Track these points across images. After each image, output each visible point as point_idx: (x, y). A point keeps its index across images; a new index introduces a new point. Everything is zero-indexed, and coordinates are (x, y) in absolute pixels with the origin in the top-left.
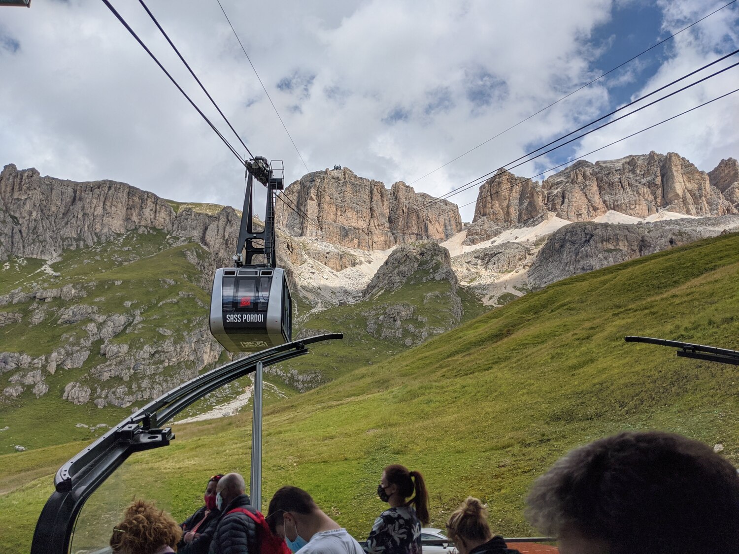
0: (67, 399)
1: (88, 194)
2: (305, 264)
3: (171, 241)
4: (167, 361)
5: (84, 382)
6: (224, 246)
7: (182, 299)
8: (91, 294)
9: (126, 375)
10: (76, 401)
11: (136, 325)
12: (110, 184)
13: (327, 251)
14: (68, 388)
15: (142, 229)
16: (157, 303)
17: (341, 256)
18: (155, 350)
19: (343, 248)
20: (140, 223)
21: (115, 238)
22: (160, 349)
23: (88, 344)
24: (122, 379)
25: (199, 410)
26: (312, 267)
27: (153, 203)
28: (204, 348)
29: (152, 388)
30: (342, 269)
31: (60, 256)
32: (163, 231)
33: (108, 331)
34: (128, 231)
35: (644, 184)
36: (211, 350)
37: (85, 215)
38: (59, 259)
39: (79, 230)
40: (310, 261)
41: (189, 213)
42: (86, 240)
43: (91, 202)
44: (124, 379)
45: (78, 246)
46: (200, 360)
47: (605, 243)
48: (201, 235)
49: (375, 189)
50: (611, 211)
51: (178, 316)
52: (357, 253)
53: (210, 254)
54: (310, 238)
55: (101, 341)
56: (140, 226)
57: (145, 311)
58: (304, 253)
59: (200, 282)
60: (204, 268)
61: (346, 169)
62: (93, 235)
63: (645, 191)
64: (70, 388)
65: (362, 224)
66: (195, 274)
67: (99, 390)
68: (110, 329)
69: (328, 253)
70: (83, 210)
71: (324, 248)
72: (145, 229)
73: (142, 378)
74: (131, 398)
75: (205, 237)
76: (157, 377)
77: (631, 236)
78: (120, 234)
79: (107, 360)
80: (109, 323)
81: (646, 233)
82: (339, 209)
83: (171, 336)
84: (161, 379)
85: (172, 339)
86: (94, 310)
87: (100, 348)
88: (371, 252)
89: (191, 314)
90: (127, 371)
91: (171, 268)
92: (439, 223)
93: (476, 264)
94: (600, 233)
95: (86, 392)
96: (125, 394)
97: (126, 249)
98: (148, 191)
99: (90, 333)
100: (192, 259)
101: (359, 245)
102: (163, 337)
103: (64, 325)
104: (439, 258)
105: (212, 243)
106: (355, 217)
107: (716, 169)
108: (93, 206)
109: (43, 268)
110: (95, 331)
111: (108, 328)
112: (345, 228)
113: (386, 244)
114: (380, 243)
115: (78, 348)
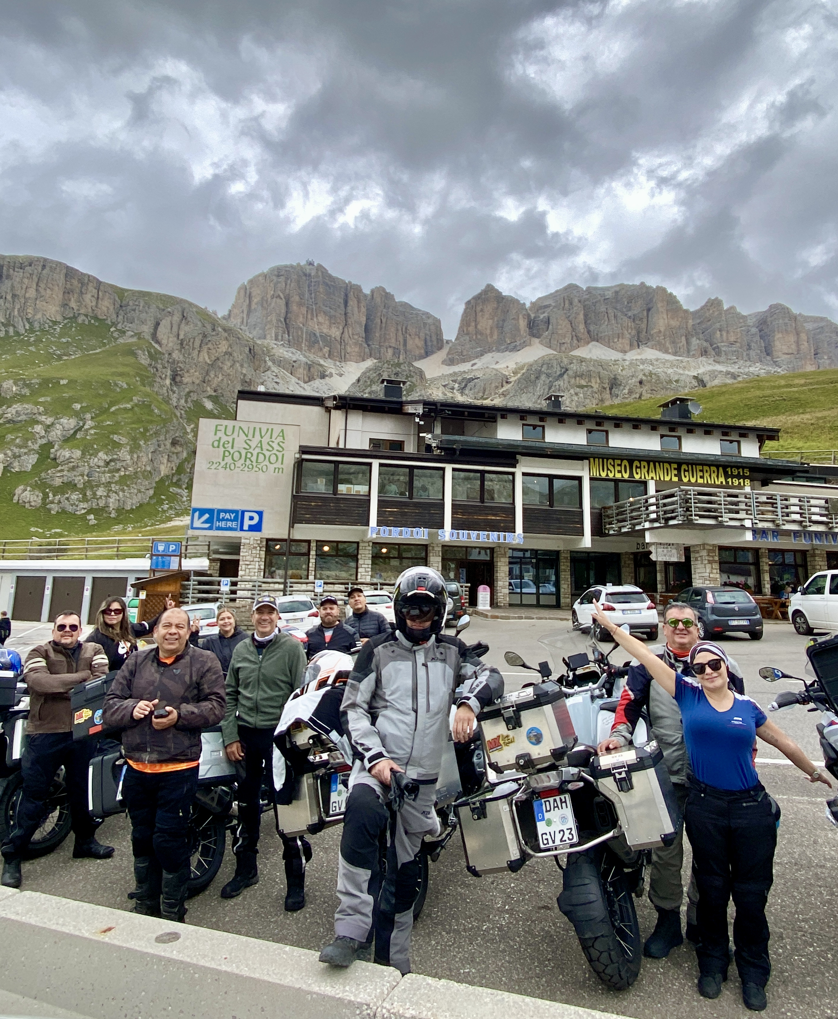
0: (18, 502)
1: (18, 272)
2: (269, 373)
3: (116, 335)
4: (123, 469)
5: (35, 487)
6: (179, 347)
7: (136, 405)
8: (34, 393)
9: (80, 481)
10: (27, 505)
11: (87, 430)
12: (45, 263)
13: (294, 359)
14: (18, 490)
15: (82, 317)
16: (110, 407)
17: (309, 367)
18: (111, 458)
19: (312, 356)
20: (78, 310)
21: (50, 327)
22: (115, 457)
23: (36, 447)
24: (75, 485)
25: (157, 521)
26: (276, 376)
27: (95, 288)
28: (161, 459)
29: (108, 496)
30: (310, 381)
32: (106, 322)
33: (56, 433)
34: (65, 318)
35: (630, 317)
36: (168, 460)
37: (14, 296)
39: (8, 313)
40: (275, 369)
41: (137, 303)
42: (16, 325)
43: (22, 282)
44: (78, 486)
46: (156, 470)
47: (578, 379)
48: (152, 331)
49: (352, 293)
50: (594, 343)
51: (133, 423)
52: (329, 365)
53: (164, 354)
54: (275, 342)
55: (50, 445)
56: (79, 314)
57: (97, 416)
58: (267, 359)
59: (153, 386)
60: (157, 370)
61: (320, 266)
62: (25, 320)
63: (629, 324)
64: (20, 492)
65: (335, 332)
66: (148, 377)
67: (51, 495)
68: (59, 433)
69: (295, 362)
70: (12, 290)
71: (290, 355)
72: (85, 318)
73: (98, 486)
74: (85, 505)
75: (156, 333)
76: (113, 485)
77: (604, 373)
78: (56, 322)
79: (58, 465)
80: (58, 426)
81: (620, 371)
82: (310, 312)
83: (127, 444)
84: (117, 487)
85: (128, 447)
86: (40, 411)
87: (50, 453)
88: (343, 364)
89: (148, 422)
90: (80, 478)
91: (121, 369)
92: (419, 338)
93: (453, 389)
94: (575, 368)
95: (38, 496)
96: (80, 501)
97: (64, 340)
98: (90, 274)
99: (37, 436)
100: (144, 360)
101: (329, 355)
102: (117, 445)
103: (8, 425)
104: (414, 380)
105: (164, 342)
106: (327, 322)
107: (702, 308)
108: (24, 287)
110: (43, 433)
111: (57, 431)
112: (315, 334)
113: (360, 356)
114: (354, 354)
115: (26, 451)
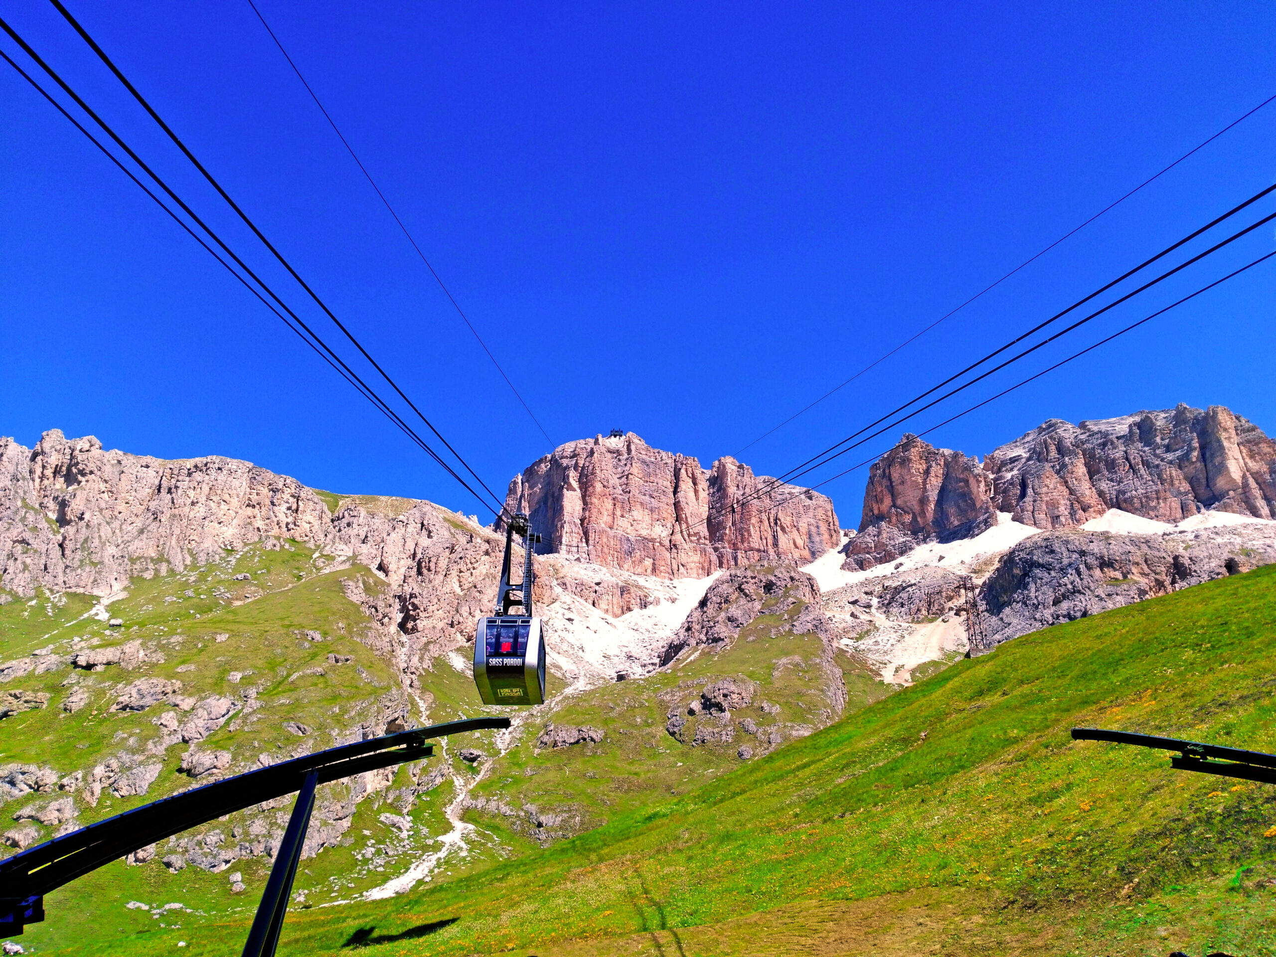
1: (182, 481)
2: (557, 604)
3: (319, 563)
6: (413, 572)
7: (333, 668)
8: (172, 658)
11: (246, 717)
12: (221, 464)
13: (597, 580)
15: (272, 541)
16: (288, 675)
17: (622, 590)
19: (626, 575)
20: (267, 530)
21: (221, 558)
23: (161, 750)
26: (569, 609)
27: (294, 497)
30: (623, 613)
31: (125, 589)
32: (308, 545)
33: (196, 727)
34: (245, 545)
35: (1171, 462)
37: (173, 517)
38: (123, 595)
39: (162, 543)
40: (566, 598)
41: (357, 514)
42: (172, 560)
43: (186, 496)
45: (157, 571)
46: (358, 782)
47: (1106, 569)
48: (374, 552)
49: (683, 471)
50: (1113, 511)
51: (323, 699)
52: (652, 585)
53: (389, 585)
54: (567, 557)
55: (183, 745)
56: (267, 537)
57: (266, 690)
58: (554, 583)
59: (367, 635)
60: (376, 611)
62: (186, 551)
63: (1174, 473)
65: (660, 532)
66: (359, 622)
68: (201, 723)
69: (598, 584)
70: (170, 509)
71: (591, 574)
72: (275, 542)
74: (230, 855)
75: (380, 556)
77: (1154, 555)
78: (232, 550)
79: (191, 781)
80: (200, 712)
81: (1181, 550)
82: (619, 505)
83: (310, 736)
85: (311, 742)
86: (176, 688)
87: (180, 759)
88: (676, 582)
89: (348, 696)
92: (798, 530)
93: (869, 606)
94: (1097, 550)
97: (240, 576)
99: (165, 731)
100: (356, 594)
101: (654, 570)
102: (294, 740)
103: (121, 715)
104: (800, 594)
105: (393, 567)
106: (647, 519)
109: (93, 612)
110: (174, 724)
111: (197, 721)
112: (628, 539)
113: (703, 568)
114: (693, 565)
115: (142, 758)
